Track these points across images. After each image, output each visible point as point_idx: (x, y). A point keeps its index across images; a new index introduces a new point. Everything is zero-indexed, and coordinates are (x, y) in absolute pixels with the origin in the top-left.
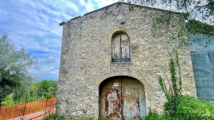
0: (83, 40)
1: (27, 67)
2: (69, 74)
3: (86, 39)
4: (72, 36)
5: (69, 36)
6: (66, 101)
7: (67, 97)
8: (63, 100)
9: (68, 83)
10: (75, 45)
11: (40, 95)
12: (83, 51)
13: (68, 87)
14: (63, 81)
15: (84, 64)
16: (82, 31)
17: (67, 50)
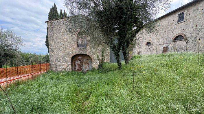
0: (61, 34)
2: (55, 52)
3: (63, 33)
4: (55, 31)
5: (53, 30)
6: (55, 65)
7: (55, 63)
8: (53, 65)
9: (55, 56)
10: (57, 36)
12: (62, 40)
13: (56, 58)
14: (52, 55)
15: (63, 47)
16: (61, 29)
17: (52, 39)
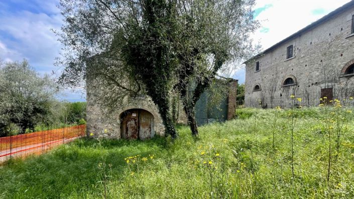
1: (54, 95)
2: (95, 106)
6: (95, 127)
7: (94, 124)
8: (91, 127)
9: (94, 113)
14: (91, 112)
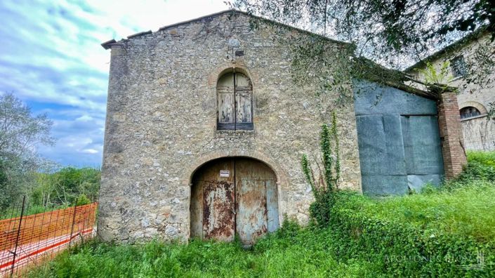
0: (156, 82)
2: (126, 153)
3: (163, 80)
4: (133, 73)
5: (126, 72)
6: (121, 210)
7: (121, 201)
8: (113, 209)
10: (139, 93)
11: (59, 202)
12: (156, 106)
13: (125, 179)
14: (114, 168)
15: (160, 134)
16: (156, 63)
17: (121, 103)
